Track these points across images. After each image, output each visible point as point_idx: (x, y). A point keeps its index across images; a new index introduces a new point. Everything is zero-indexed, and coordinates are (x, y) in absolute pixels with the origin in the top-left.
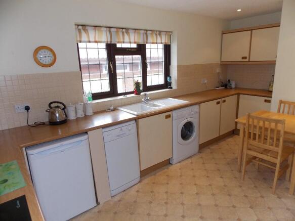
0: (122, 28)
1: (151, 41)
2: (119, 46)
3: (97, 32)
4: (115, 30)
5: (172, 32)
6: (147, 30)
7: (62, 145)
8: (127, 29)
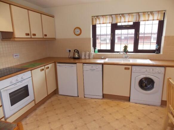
0: (120, 14)
1: (143, 19)
2: (119, 24)
3: (104, 18)
4: (115, 16)
5: (165, 11)
6: (138, 13)
7: (66, 65)
8: (123, 14)
